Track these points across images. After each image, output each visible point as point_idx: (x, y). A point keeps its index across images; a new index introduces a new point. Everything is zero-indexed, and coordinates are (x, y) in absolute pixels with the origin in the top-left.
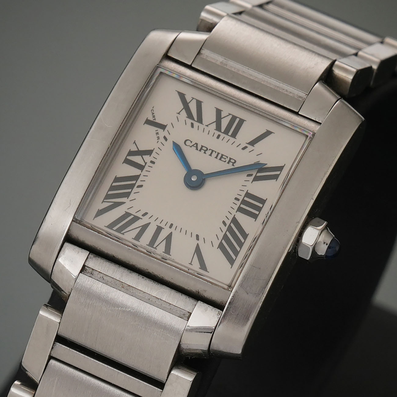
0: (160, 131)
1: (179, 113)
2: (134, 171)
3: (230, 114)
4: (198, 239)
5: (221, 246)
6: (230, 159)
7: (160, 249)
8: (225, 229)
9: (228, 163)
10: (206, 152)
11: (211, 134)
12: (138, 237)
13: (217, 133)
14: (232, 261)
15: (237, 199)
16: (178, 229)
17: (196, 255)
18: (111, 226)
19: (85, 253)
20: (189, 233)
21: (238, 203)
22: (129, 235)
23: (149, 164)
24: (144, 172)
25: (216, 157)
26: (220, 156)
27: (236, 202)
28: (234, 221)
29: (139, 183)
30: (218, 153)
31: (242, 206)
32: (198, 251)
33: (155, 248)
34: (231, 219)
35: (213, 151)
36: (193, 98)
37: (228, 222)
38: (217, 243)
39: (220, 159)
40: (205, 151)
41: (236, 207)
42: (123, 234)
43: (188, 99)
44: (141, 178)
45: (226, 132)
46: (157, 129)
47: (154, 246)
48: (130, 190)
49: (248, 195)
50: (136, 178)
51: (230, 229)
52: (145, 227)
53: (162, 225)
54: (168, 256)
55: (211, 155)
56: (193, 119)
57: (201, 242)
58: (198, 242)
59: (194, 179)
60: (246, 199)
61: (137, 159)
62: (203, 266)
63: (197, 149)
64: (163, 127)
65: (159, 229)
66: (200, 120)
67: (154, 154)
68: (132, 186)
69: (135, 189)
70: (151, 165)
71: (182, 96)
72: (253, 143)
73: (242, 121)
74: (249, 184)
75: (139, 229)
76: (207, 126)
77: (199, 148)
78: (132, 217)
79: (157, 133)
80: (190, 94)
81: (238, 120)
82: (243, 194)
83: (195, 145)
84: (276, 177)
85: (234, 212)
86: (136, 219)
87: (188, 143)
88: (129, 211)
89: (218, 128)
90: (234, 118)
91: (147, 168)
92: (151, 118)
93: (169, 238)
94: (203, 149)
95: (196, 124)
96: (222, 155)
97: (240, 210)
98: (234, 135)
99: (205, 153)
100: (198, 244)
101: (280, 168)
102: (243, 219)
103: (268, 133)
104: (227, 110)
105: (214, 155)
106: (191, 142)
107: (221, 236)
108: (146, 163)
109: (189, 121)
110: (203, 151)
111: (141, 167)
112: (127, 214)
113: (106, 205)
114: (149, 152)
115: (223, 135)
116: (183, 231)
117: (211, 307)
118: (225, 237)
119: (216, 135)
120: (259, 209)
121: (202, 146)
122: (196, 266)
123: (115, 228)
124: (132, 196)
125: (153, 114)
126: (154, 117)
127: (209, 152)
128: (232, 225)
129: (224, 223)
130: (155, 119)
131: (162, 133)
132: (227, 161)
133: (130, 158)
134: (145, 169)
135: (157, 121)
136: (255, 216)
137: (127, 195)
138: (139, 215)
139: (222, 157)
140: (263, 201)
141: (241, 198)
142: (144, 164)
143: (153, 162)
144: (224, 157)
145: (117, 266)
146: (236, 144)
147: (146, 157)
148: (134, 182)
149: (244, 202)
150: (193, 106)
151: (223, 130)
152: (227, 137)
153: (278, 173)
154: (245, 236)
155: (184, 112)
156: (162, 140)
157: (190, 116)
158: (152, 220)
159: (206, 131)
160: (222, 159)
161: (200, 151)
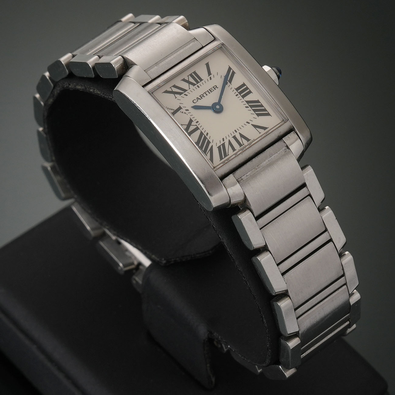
0: (181, 110)
1: (176, 98)
2: (198, 133)
3: (188, 76)
4: (249, 123)
5: (258, 115)
6: (213, 87)
7: (245, 142)
8: (250, 108)
9: (215, 89)
11: (195, 89)
12: (234, 149)
13: (196, 86)
14: (268, 114)
15: (237, 95)
16: (239, 129)
17: (257, 129)
18: (221, 158)
19: (231, 176)
20: (244, 125)
21: (239, 95)
22: (231, 152)
23: (197, 124)
24: (201, 129)
25: (209, 93)
26: (209, 91)
28: (248, 102)
29: (205, 134)
30: (208, 91)
31: (242, 95)
32: (255, 126)
33: (244, 144)
34: (246, 103)
35: (205, 93)
36: (171, 88)
37: (247, 105)
38: (255, 116)
39: (211, 92)
40: (203, 96)
41: (241, 98)
42: (228, 155)
43: (170, 90)
44: (203, 131)
45: (198, 82)
46: (179, 111)
47: (242, 144)
48: (207, 140)
49: (237, 89)
50: (202, 133)
51: (251, 106)
52: (230, 143)
53: (233, 135)
54: (251, 141)
55: (207, 95)
56: (183, 93)
57: (251, 123)
58: (250, 124)
59: (218, 107)
60: (239, 91)
61: (192, 128)
62: (265, 128)
63: (200, 99)
64: (180, 108)
65: (235, 137)
66: (185, 90)
67: (193, 119)
68: (205, 138)
69: (208, 137)
71: (166, 92)
72: (209, 74)
73: (195, 73)
74: (231, 86)
75: (230, 147)
76: (189, 89)
77: (200, 98)
78: (221, 146)
79: (182, 112)
80: (168, 88)
82: (235, 91)
83: (198, 99)
84: (234, 73)
85: (243, 100)
86: (223, 145)
87: (195, 101)
88: (218, 146)
89: (194, 85)
90: (191, 75)
91: (199, 126)
92: (173, 111)
93: (242, 136)
94: (202, 96)
95: (186, 93)
96: (209, 90)
97: (243, 97)
98: (201, 80)
99: (204, 97)
100: (251, 124)
101: (230, 69)
102: (249, 98)
103: (207, 65)
104: (185, 76)
105: (207, 93)
106: (195, 100)
107: (253, 112)
108: (196, 125)
109: (183, 95)
110: (203, 97)
111: (197, 129)
112: (219, 148)
113: (209, 154)
114: (191, 121)
115: (198, 84)
116: (241, 127)
117: (288, 135)
118: (254, 110)
119: (197, 87)
120: (247, 88)
121: (200, 96)
122: (263, 131)
123: (223, 157)
124: (211, 140)
125: (170, 109)
126: (172, 109)
127: (205, 95)
128: (249, 104)
129: (246, 107)
130: (174, 110)
131: (183, 110)
132: (214, 90)
133: (189, 131)
134: (199, 128)
135: (175, 109)
136: (250, 92)
137: (209, 142)
138: (222, 142)
141: (237, 93)
142: (196, 127)
143: (197, 122)
144: (211, 90)
145: (245, 165)
146: (206, 81)
147: (193, 124)
148: (203, 136)
149: (240, 93)
150: (175, 90)
151: (195, 83)
152: (201, 83)
153: (232, 71)
154: (258, 101)
155: (176, 95)
156: (187, 112)
157: (180, 94)
158: (228, 138)
159: (193, 91)
160: (212, 91)
161: (202, 98)
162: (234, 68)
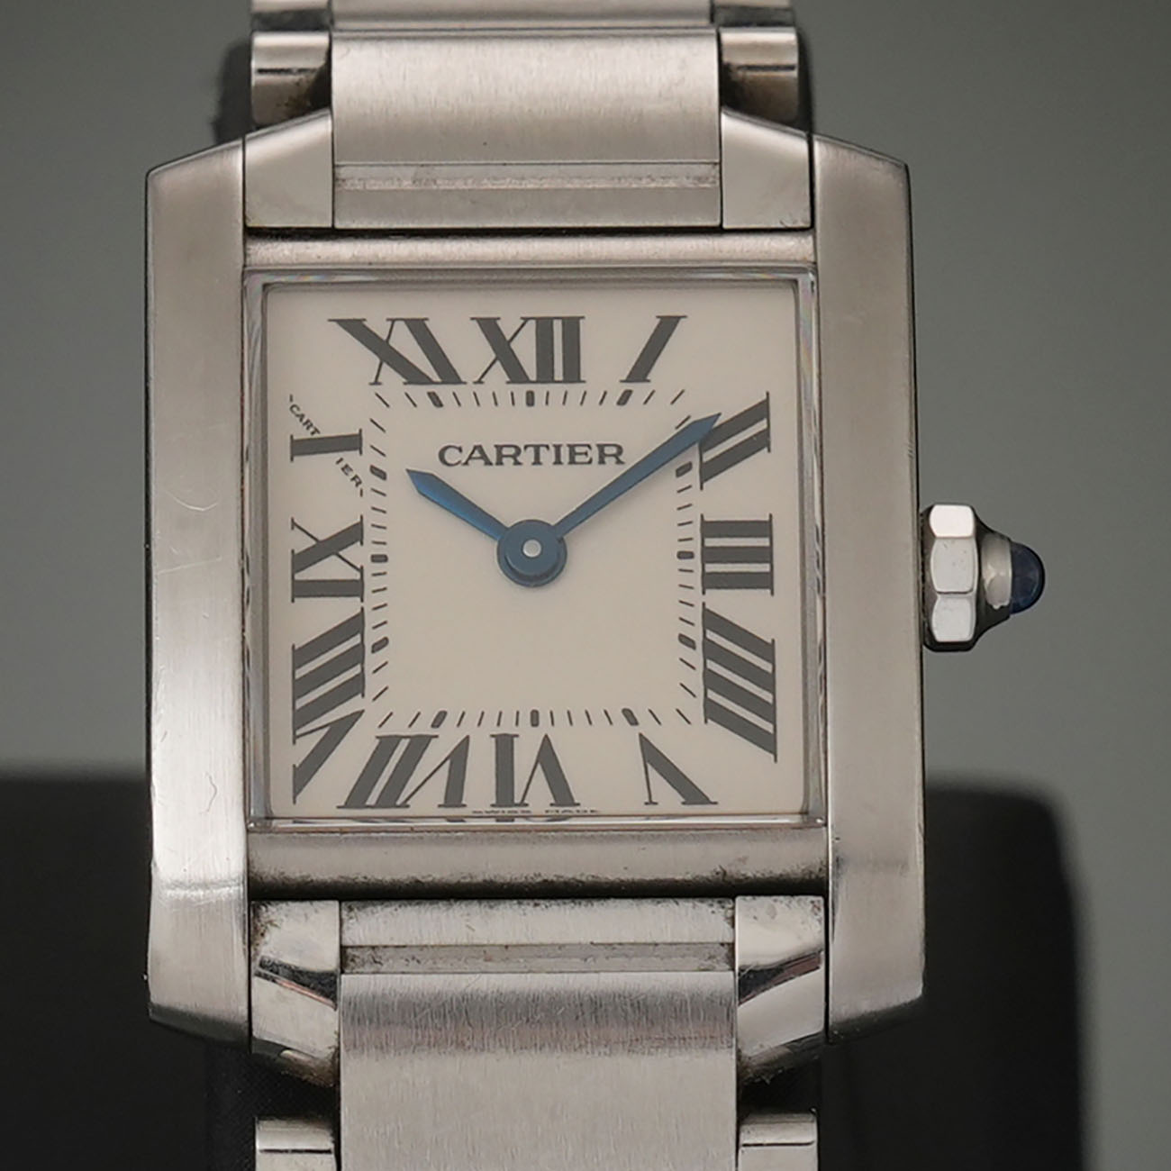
0: (350, 457)
1: (376, 383)
2: (337, 611)
3: (526, 320)
4: (633, 721)
5: (713, 712)
6: (601, 447)
7: (540, 797)
8: (696, 657)
9: (602, 462)
10: (519, 459)
11: (504, 399)
12: (454, 795)
13: (521, 390)
14: (767, 742)
15: (684, 555)
16: (561, 718)
17: (653, 772)
18: (357, 798)
19: (327, 912)
20: (598, 717)
21: (695, 564)
22: (426, 799)
23: (371, 568)
24: (371, 600)
25: (558, 462)
26: (565, 453)
27: (686, 564)
28: (712, 620)
29: (371, 637)
30: (558, 448)
31: (710, 568)
32: (652, 756)
33: (522, 804)
34: (698, 621)
35: (537, 448)
36: (393, 321)
37: (696, 634)
38: (695, 709)
39: (572, 462)
40: (514, 457)
41: (695, 579)
42: (405, 805)
43: (380, 328)
44: (370, 620)
45: (545, 375)
46: (337, 456)
47: (517, 800)
48: (356, 670)
49: (709, 528)
50: (355, 624)
51: (711, 651)
52: (459, 757)
53: (507, 728)
54: (572, 807)
55: (537, 462)
56: (430, 382)
57: (647, 727)
58: (636, 730)
59: (532, 550)
60: (710, 542)
61: (330, 569)
62: (692, 794)
63: (488, 463)
64: (353, 442)
65: (505, 745)
66: (449, 375)
67: (370, 534)
68: (356, 655)
69: (372, 660)
70: (379, 567)
71: (356, 328)
72: (641, 371)
73: (572, 326)
74: (693, 495)
75: (444, 771)
76: (480, 382)
77: (493, 457)
78: (404, 744)
79: (346, 469)
80: (377, 312)
81: (558, 327)
82: (695, 532)
83: (477, 454)
84: (762, 441)
85: (696, 596)
86: (419, 744)
87: (451, 456)
88: (388, 730)
89: (516, 374)
90: (544, 326)
91: (371, 584)
92: (303, 434)
93: (547, 757)
94: (506, 454)
95: (444, 392)
96: (572, 447)
97: (710, 581)
98: (573, 374)
99: (517, 463)
100: (641, 735)
101: (761, 411)
102: (735, 605)
103: (667, 326)
104: (511, 310)
105: (547, 456)
106: (460, 450)
107: (696, 682)
108: (361, 570)
109: (419, 392)
110: (508, 462)
111: (353, 588)
112: (386, 745)
113: (309, 743)
114: (354, 534)
115: (540, 390)
116: (579, 717)
117: (781, 898)
118: (711, 680)
119: (521, 399)
120: (766, 555)
121: (499, 448)
122: (669, 798)
123: (372, 800)
124: (372, 685)
125: (302, 417)
126: (308, 424)
128: (711, 635)
129: (685, 640)
130: (316, 431)
131: (359, 462)
133: (302, 576)
134: (367, 591)
135: (324, 434)
136: (765, 582)
137: (357, 687)
138: (423, 728)
139: (573, 454)
140: (764, 528)
141: (695, 547)
142: (356, 576)
143: (379, 559)
144: (578, 450)
145: (441, 904)
146: (593, 398)
147: (351, 553)
148: (356, 640)
149: (709, 555)
150: (405, 343)
151: (532, 373)
152: (556, 390)
153: (762, 425)
154: (766, 650)
155: (388, 373)
156: (370, 481)
157: (413, 375)
158: (469, 728)
159: (486, 400)
160: (578, 459)
161: (500, 463)
162: (782, 423)
